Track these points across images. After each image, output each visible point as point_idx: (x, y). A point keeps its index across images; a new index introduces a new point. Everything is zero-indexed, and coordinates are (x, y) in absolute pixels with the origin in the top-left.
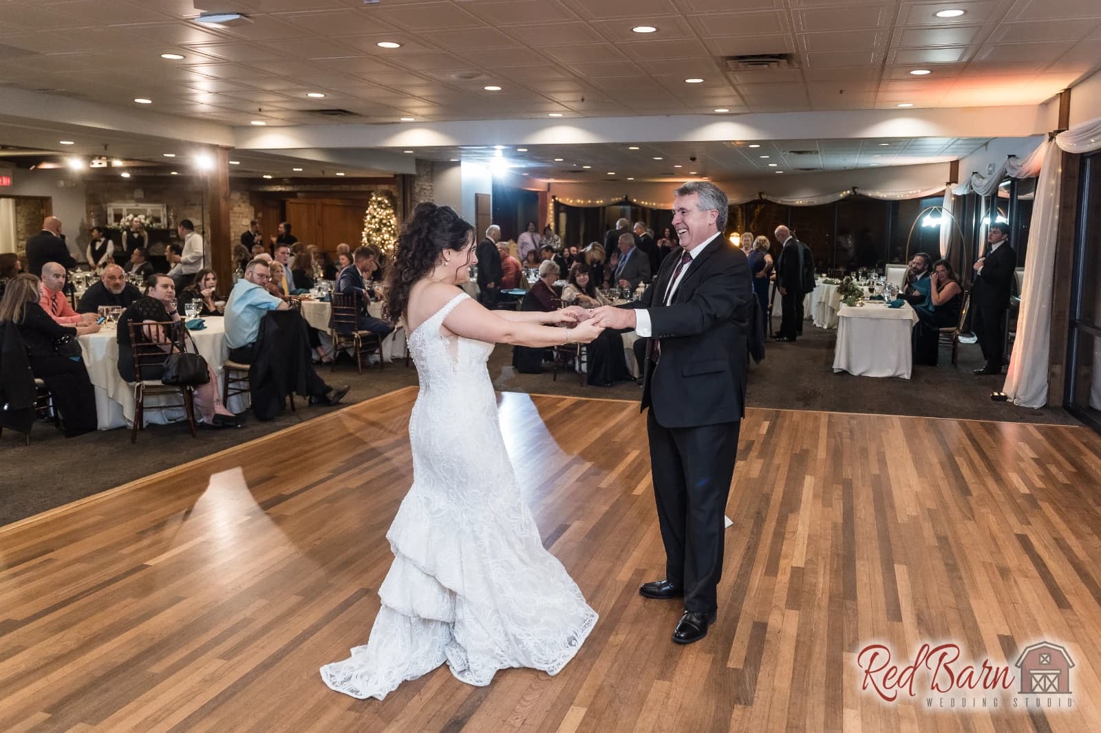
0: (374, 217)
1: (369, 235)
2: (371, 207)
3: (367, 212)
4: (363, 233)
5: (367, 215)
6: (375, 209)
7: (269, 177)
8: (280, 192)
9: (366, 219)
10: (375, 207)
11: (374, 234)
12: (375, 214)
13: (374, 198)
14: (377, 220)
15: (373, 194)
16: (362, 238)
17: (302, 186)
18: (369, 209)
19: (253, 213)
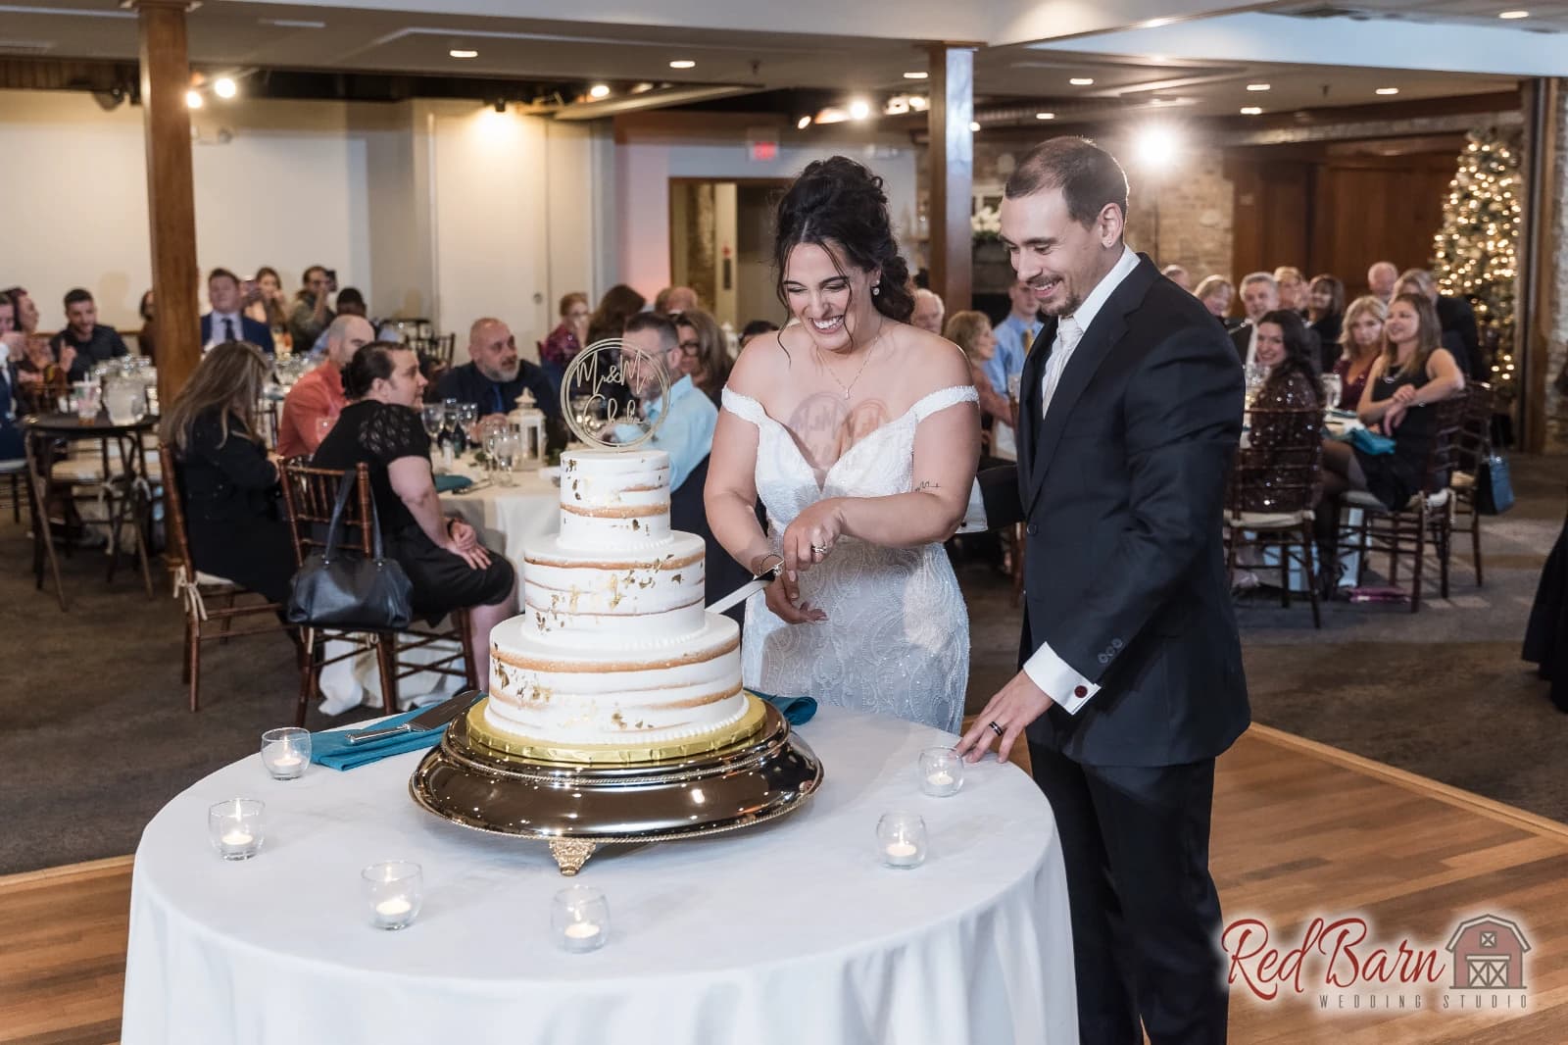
0: (1467, 196)
1: (1451, 243)
2: (1463, 170)
3: (1454, 183)
4: (1438, 238)
5: (1450, 191)
6: (1471, 176)
7: (1256, 111)
8: (1285, 145)
9: (1449, 201)
10: (1473, 169)
11: (1463, 241)
12: (1473, 188)
13: (1473, 148)
14: (1473, 204)
15: (1470, 136)
16: (1434, 252)
17: (1329, 128)
18: (1458, 176)
19: (1230, 195)
